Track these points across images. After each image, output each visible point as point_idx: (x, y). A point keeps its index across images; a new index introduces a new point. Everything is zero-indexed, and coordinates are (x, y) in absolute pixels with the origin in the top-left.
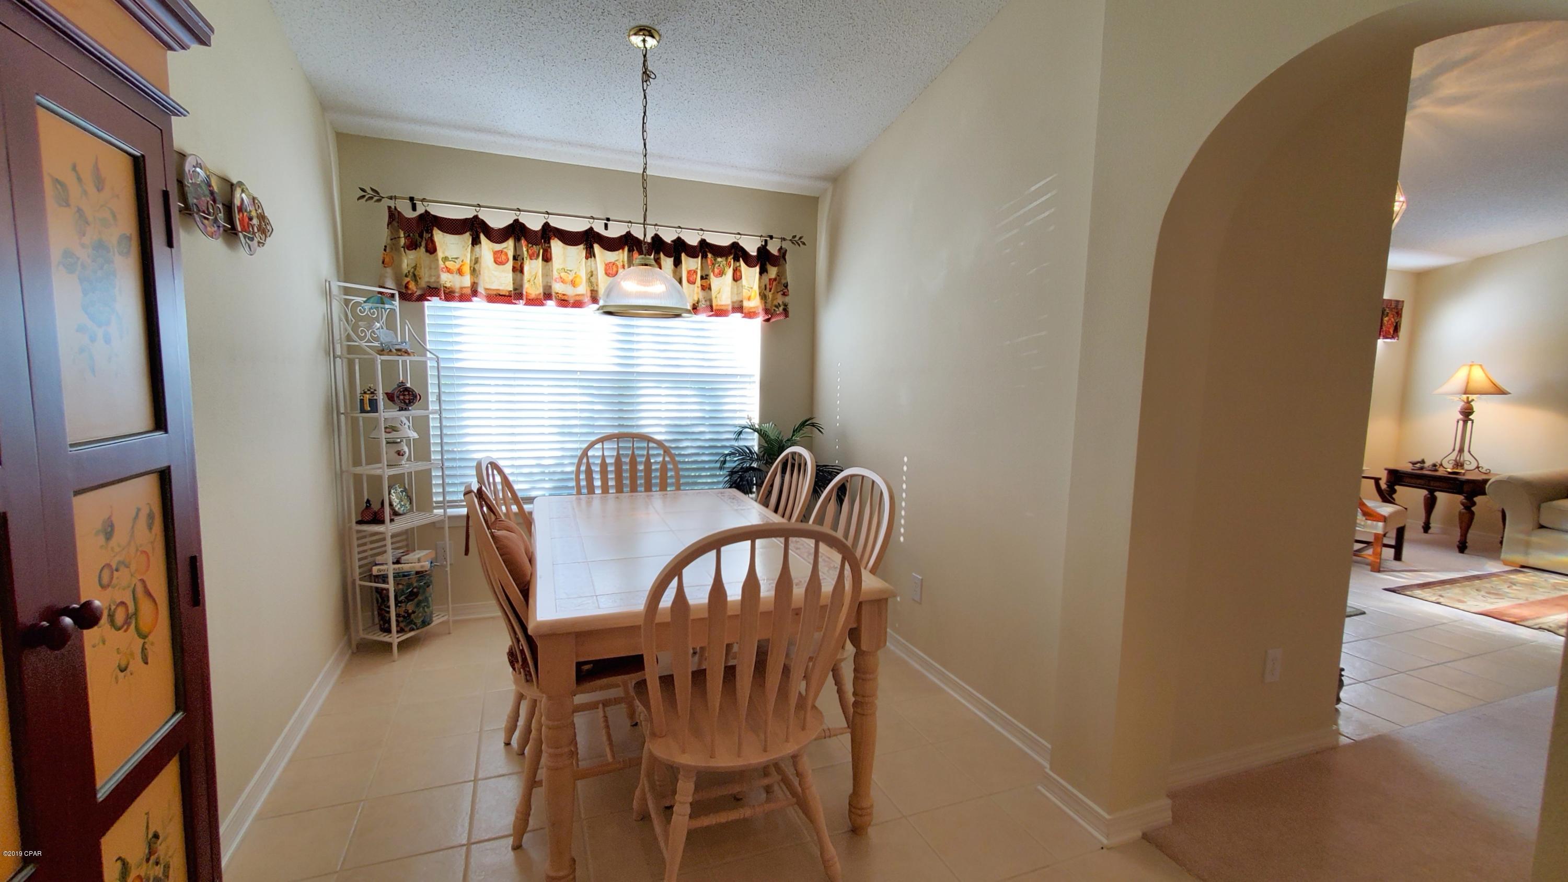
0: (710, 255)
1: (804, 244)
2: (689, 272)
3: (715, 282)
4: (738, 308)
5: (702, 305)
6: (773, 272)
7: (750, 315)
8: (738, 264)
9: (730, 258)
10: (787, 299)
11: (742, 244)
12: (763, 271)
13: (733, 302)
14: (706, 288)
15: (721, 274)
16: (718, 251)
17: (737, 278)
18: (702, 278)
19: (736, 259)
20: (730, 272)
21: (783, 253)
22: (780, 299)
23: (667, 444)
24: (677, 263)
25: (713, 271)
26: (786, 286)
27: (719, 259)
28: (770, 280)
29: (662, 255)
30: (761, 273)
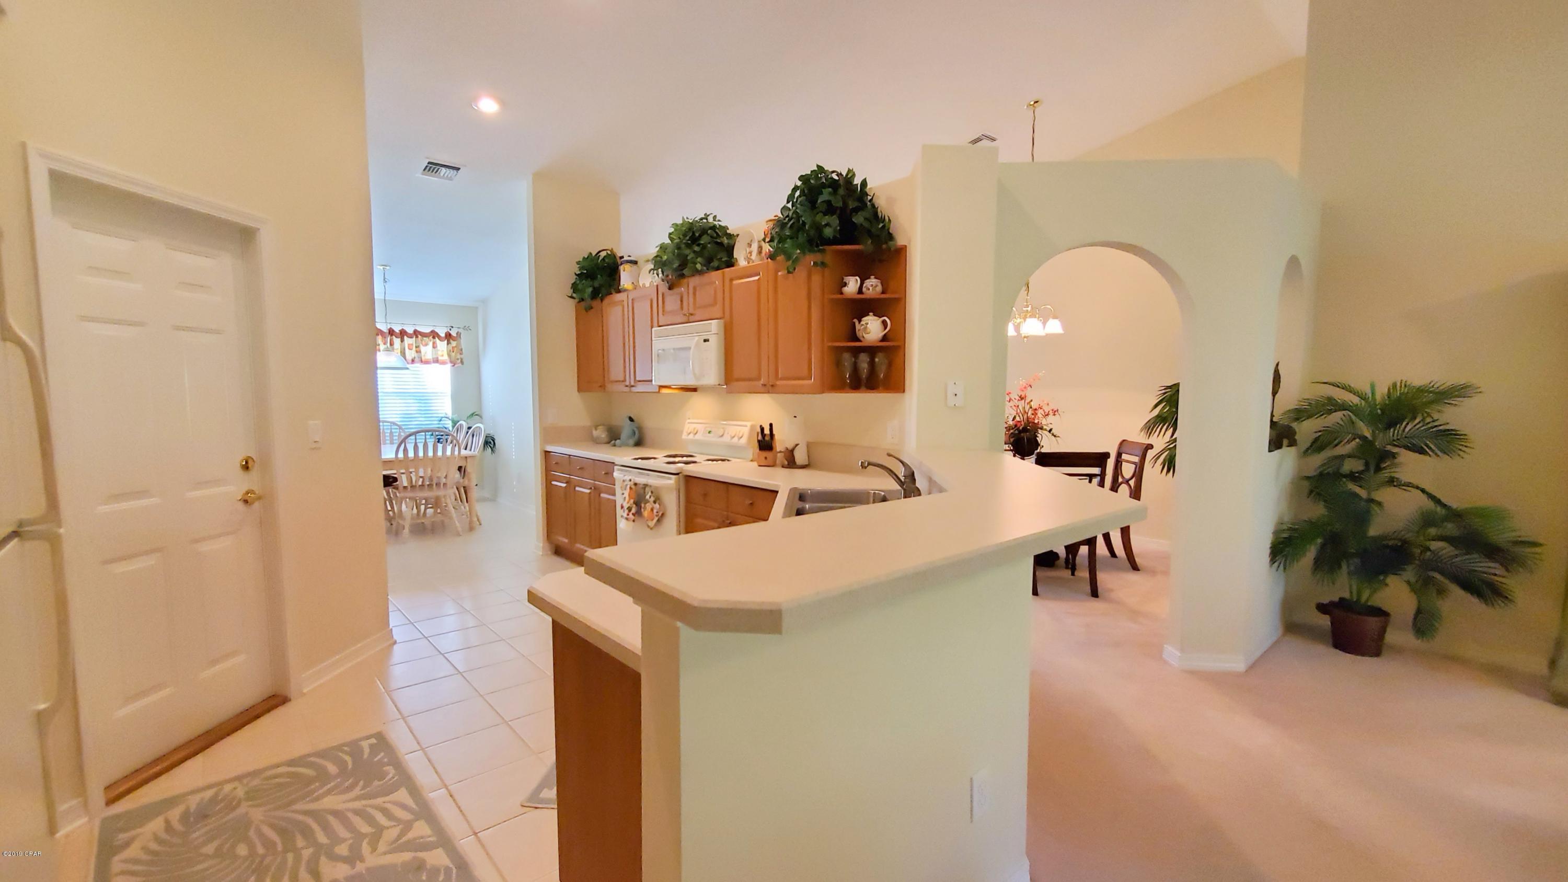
0: (419, 336)
1: (470, 330)
2: (409, 345)
3: (423, 349)
4: (436, 361)
5: (417, 359)
6: (454, 344)
7: (444, 363)
8: (434, 340)
9: (431, 337)
10: (462, 356)
11: (436, 330)
12: (448, 343)
13: (433, 358)
14: (418, 352)
15: (426, 345)
16: (424, 335)
17: (434, 346)
18: (416, 347)
19: (434, 338)
20: (431, 344)
21: (458, 334)
22: (459, 356)
23: (399, 423)
24: (402, 341)
25: (422, 344)
26: (462, 350)
27: (425, 338)
28: (453, 347)
29: (394, 337)
30: (448, 344)
